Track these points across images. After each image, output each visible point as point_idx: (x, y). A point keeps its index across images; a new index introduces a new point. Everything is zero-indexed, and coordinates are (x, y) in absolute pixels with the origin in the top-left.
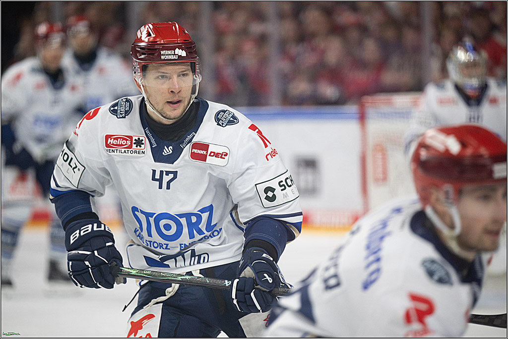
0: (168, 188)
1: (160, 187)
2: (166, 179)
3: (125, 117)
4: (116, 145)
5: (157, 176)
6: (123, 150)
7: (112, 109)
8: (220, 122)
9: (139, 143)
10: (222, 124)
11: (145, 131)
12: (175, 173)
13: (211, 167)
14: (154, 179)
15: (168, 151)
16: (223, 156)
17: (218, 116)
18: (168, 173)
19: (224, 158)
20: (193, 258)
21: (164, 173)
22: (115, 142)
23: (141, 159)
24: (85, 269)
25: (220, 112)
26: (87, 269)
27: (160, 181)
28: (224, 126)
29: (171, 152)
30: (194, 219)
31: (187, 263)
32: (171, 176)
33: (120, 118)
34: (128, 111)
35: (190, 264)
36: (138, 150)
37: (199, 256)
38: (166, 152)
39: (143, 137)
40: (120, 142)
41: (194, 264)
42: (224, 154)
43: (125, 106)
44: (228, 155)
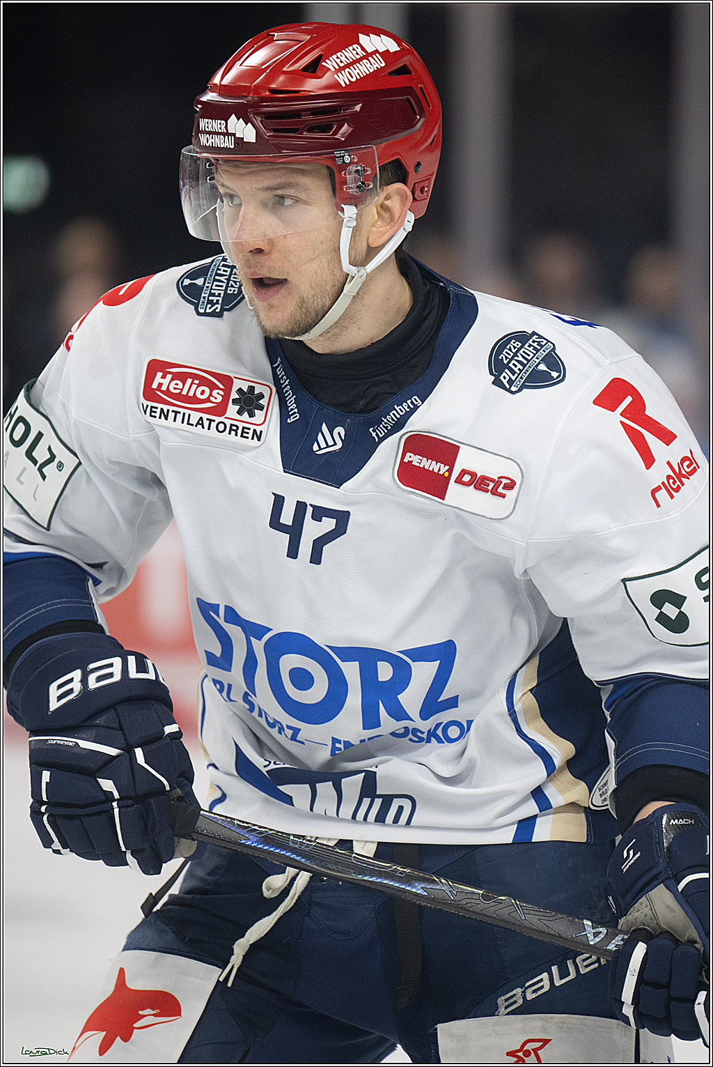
0: (316, 558)
1: (293, 552)
2: (312, 530)
3: (219, 315)
4: (178, 397)
5: (287, 518)
6: (195, 416)
7: (187, 282)
8: (506, 376)
9: (249, 402)
10: (511, 382)
11: (274, 370)
12: (342, 519)
13: (462, 518)
14: (275, 523)
15: (331, 442)
16: (500, 490)
17: (500, 352)
18: (319, 513)
19: (503, 496)
20: (366, 801)
21: (310, 510)
22: (176, 386)
23: (250, 454)
24: (98, 803)
25: (508, 342)
26: (103, 802)
27: (295, 531)
28: (514, 389)
29: (340, 444)
30: (385, 672)
31: (347, 810)
32: (329, 524)
33: (205, 314)
34: (234, 296)
35: (354, 817)
36: (241, 425)
37: (388, 800)
38: (323, 445)
39: (265, 389)
40: (190, 388)
41: (365, 819)
42: (504, 481)
43: (228, 280)
44: (516, 487)
